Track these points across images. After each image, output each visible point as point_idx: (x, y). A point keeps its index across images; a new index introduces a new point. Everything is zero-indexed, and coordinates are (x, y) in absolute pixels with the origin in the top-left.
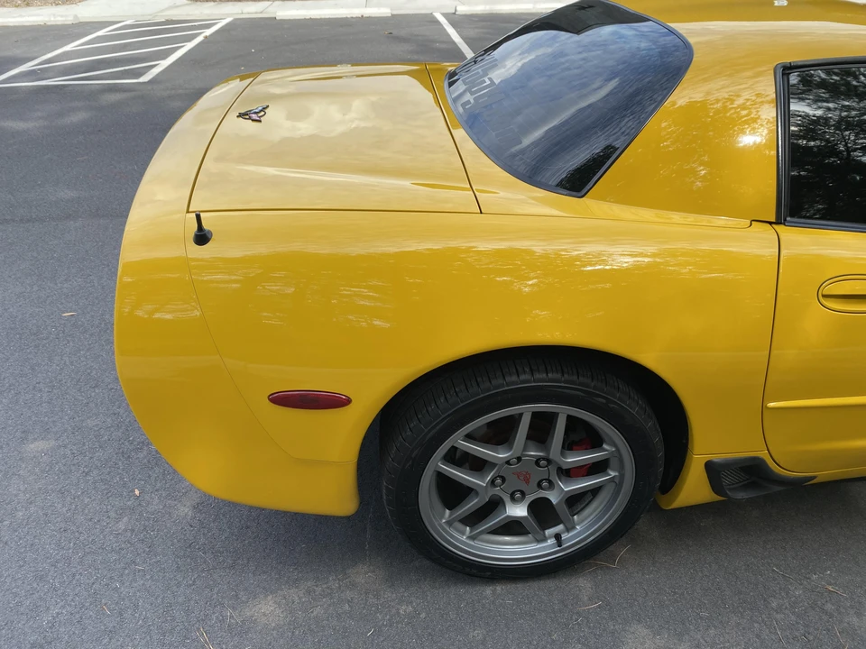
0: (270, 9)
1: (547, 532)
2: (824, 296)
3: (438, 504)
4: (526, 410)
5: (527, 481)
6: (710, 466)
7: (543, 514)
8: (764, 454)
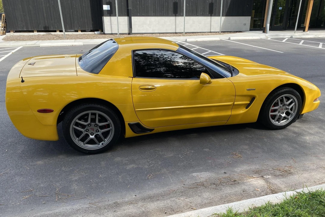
0: (37, 43)
1: (100, 143)
2: (141, 89)
3: (75, 137)
4: (90, 112)
5: (93, 130)
6: (129, 124)
7: (99, 139)
8: (139, 122)
